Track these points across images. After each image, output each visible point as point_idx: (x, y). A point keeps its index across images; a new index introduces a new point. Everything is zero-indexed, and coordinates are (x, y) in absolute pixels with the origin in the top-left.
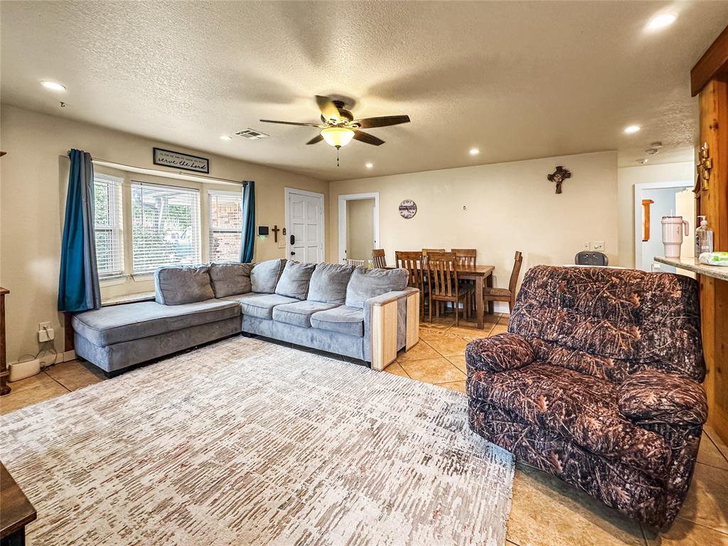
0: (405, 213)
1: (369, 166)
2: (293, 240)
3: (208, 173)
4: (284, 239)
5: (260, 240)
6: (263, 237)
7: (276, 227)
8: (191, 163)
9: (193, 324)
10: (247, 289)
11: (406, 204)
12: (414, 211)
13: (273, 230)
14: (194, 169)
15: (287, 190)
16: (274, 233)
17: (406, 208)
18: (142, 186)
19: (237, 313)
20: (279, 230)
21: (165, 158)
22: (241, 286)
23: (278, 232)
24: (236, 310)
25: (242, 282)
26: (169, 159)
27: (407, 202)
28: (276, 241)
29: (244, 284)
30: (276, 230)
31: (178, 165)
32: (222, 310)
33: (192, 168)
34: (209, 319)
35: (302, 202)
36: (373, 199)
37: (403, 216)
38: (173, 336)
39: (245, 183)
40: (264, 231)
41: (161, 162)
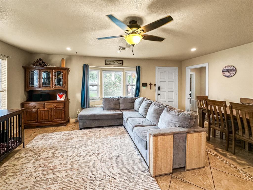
0: (227, 74)
1: (193, 50)
2: (159, 88)
3: (122, 65)
4: (155, 88)
5: (143, 89)
6: (144, 87)
7: (151, 83)
8: (116, 63)
9: (104, 118)
10: (132, 108)
11: (227, 68)
12: (234, 72)
13: (149, 84)
14: (118, 64)
15: (157, 68)
16: (150, 85)
17: (228, 71)
18: (106, 72)
19: (121, 117)
20: (152, 84)
21: (108, 62)
22: (129, 106)
23: (152, 86)
24: (120, 116)
25: (130, 105)
26: (110, 62)
27: (228, 66)
28: (151, 89)
29: (131, 106)
30: (151, 84)
31: (112, 64)
32: (114, 115)
33: (117, 64)
34: (110, 117)
35: (165, 72)
36: (205, 67)
37: (225, 76)
38: (98, 121)
39: (136, 67)
40: (145, 85)
41: (107, 64)
